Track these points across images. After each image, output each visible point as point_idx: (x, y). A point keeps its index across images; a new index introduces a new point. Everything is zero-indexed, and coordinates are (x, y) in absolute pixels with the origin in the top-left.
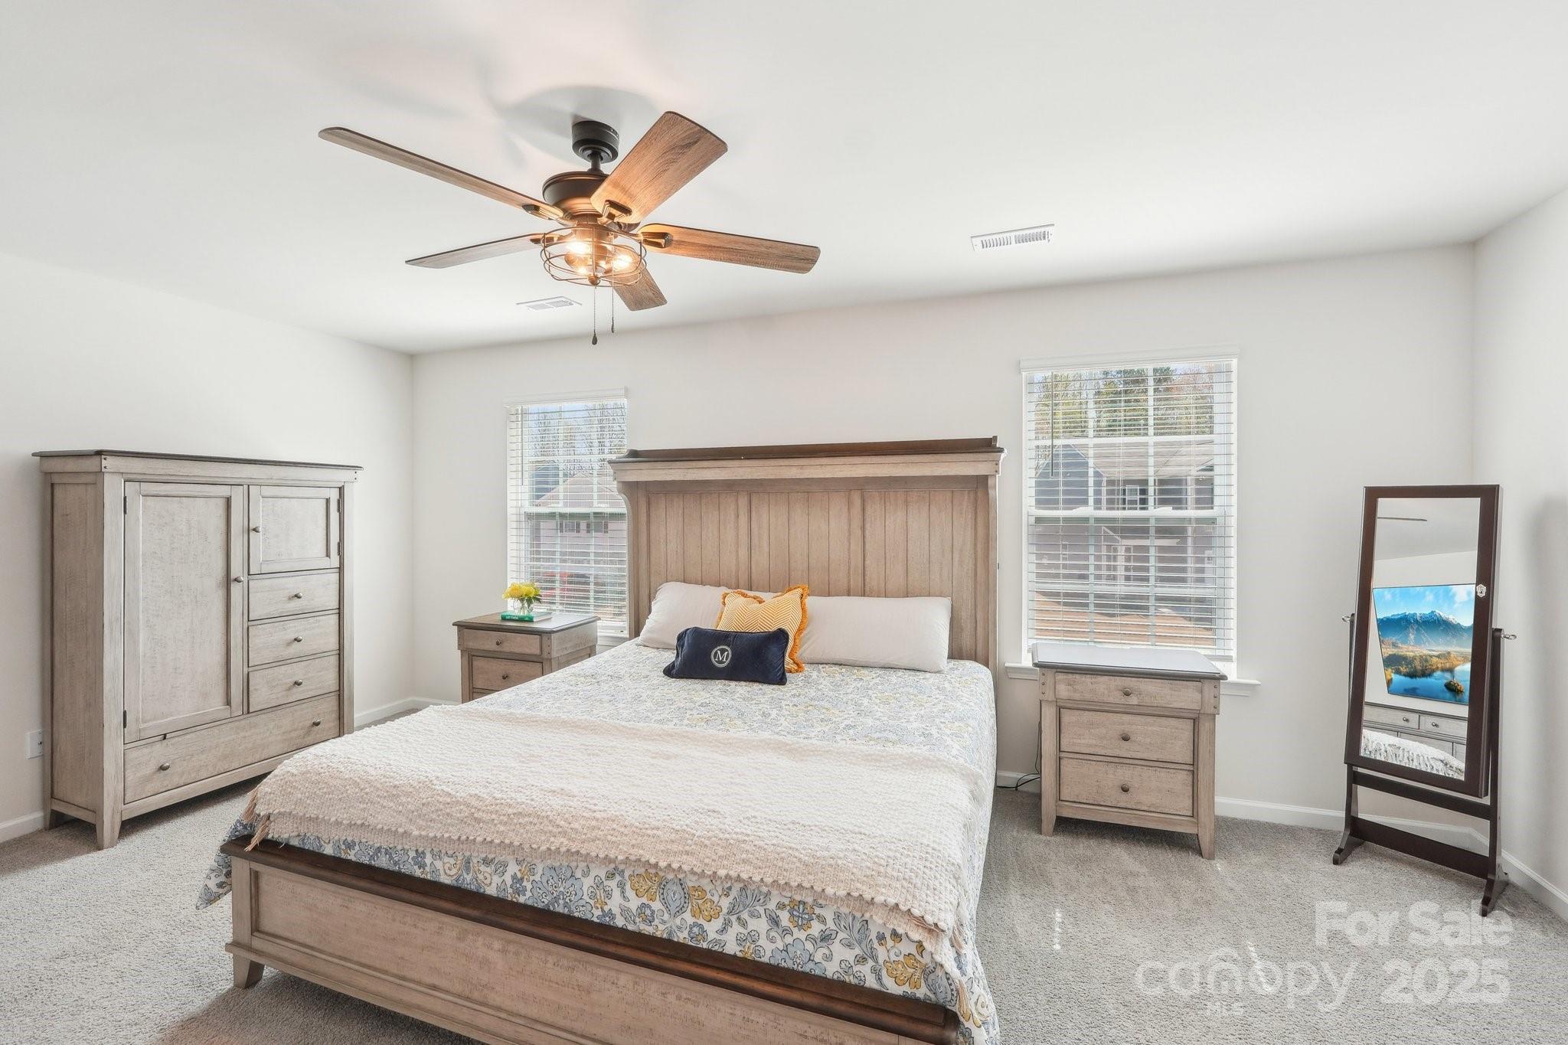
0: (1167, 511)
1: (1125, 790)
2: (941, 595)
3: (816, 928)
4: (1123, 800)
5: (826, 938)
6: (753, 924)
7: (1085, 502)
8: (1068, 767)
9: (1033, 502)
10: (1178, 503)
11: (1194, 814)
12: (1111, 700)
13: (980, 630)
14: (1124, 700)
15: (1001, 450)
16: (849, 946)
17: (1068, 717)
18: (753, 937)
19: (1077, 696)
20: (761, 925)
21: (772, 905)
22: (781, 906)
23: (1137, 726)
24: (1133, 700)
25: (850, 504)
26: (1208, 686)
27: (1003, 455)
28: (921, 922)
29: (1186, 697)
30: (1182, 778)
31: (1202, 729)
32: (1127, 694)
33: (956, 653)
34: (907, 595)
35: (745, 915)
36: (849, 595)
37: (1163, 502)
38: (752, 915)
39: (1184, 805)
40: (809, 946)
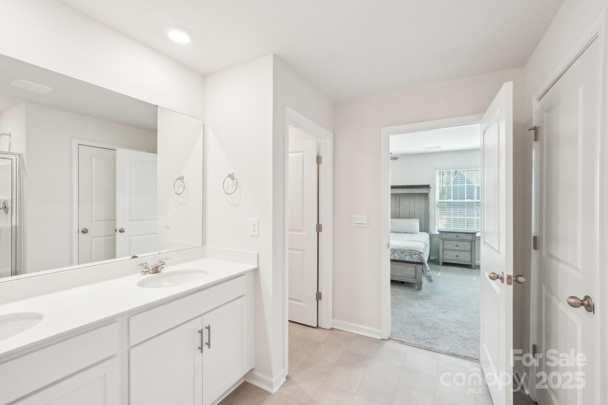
0: (469, 200)
1: (457, 256)
2: (417, 218)
3: (404, 254)
4: (456, 258)
5: (406, 256)
6: (395, 255)
7: (450, 198)
8: (445, 252)
9: (438, 198)
10: (472, 198)
11: (471, 261)
12: (454, 238)
13: (426, 226)
14: (456, 238)
15: (431, 188)
16: (409, 256)
17: (445, 242)
18: (395, 257)
19: (447, 237)
20: (396, 255)
21: (398, 252)
22: (399, 252)
23: (460, 243)
24: (458, 238)
25: (396, 198)
26: (474, 235)
27: (431, 189)
28: (419, 252)
29: (469, 237)
30: (469, 254)
31: (473, 244)
32: (457, 237)
33: (421, 230)
34: (409, 218)
35: (394, 254)
36: (396, 218)
37: (467, 198)
38: (395, 254)
39: (469, 259)
40: (403, 257)
